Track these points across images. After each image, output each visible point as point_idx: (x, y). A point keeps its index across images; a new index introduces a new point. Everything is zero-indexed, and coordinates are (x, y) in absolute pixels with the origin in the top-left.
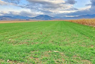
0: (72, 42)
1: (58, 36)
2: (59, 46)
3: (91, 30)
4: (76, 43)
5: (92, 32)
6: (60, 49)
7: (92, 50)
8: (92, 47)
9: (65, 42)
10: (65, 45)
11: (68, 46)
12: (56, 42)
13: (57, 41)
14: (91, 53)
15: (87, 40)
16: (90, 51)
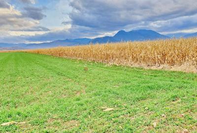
0: (43, 94)
1: (10, 87)
2: (16, 107)
3: (74, 66)
4: (50, 93)
5: (75, 69)
6: (19, 114)
7: (78, 100)
8: (78, 95)
9: (29, 96)
10: (29, 102)
11: (35, 104)
12: (8, 103)
13: (9, 100)
14: (77, 105)
15: (70, 85)
16: (75, 102)
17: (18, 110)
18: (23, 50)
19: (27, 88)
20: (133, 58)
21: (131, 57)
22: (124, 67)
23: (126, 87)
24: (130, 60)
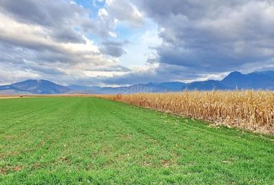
0: (120, 156)
1: (81, 142)
2: (87, 169)
3: (160, 121)
4: (128, 157)
5: (162, 127)
6: (90, 179)
7: (167, 173)
8: (166, 167)
9: (103, 157)
10: (102, 165)
11: (110, 170)
12: (78, 161)
13: (79, 158)
14: (165, 181)
15: (154, 149)
16: (163, 176)
17: (90, 173)
18: (97, 95)
19: (100, 145)
20: (258, 118)
21: (253, 116)
22: (241, 130)
23: (245, 166)
24: (251, 121)
